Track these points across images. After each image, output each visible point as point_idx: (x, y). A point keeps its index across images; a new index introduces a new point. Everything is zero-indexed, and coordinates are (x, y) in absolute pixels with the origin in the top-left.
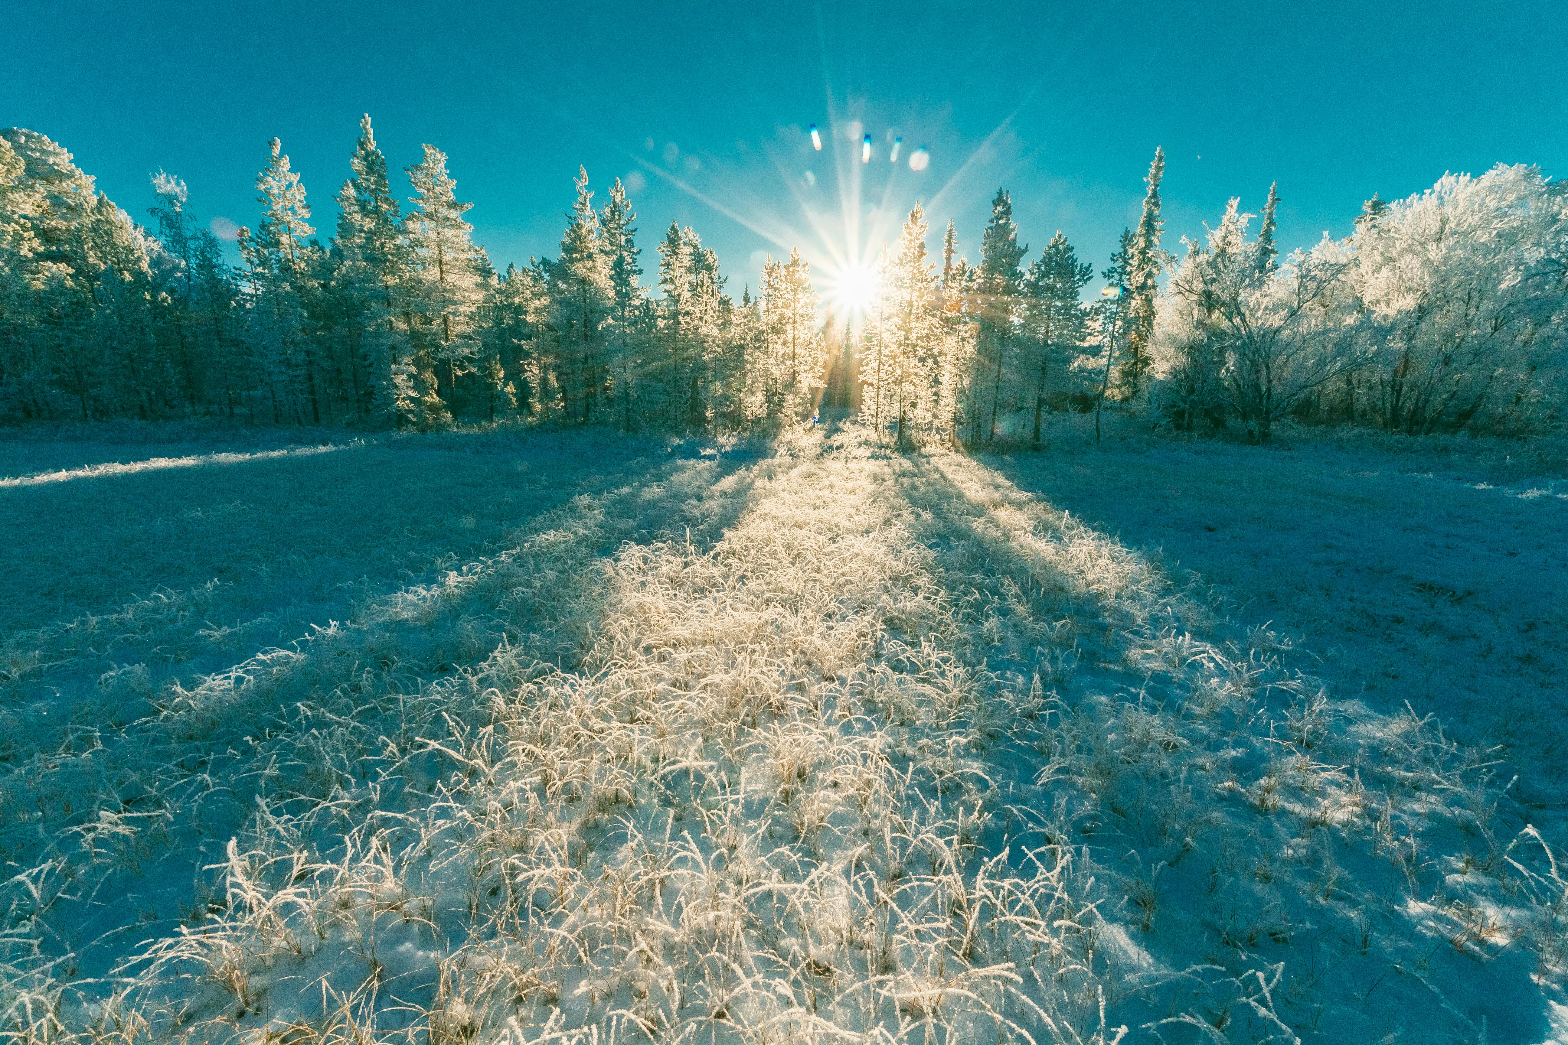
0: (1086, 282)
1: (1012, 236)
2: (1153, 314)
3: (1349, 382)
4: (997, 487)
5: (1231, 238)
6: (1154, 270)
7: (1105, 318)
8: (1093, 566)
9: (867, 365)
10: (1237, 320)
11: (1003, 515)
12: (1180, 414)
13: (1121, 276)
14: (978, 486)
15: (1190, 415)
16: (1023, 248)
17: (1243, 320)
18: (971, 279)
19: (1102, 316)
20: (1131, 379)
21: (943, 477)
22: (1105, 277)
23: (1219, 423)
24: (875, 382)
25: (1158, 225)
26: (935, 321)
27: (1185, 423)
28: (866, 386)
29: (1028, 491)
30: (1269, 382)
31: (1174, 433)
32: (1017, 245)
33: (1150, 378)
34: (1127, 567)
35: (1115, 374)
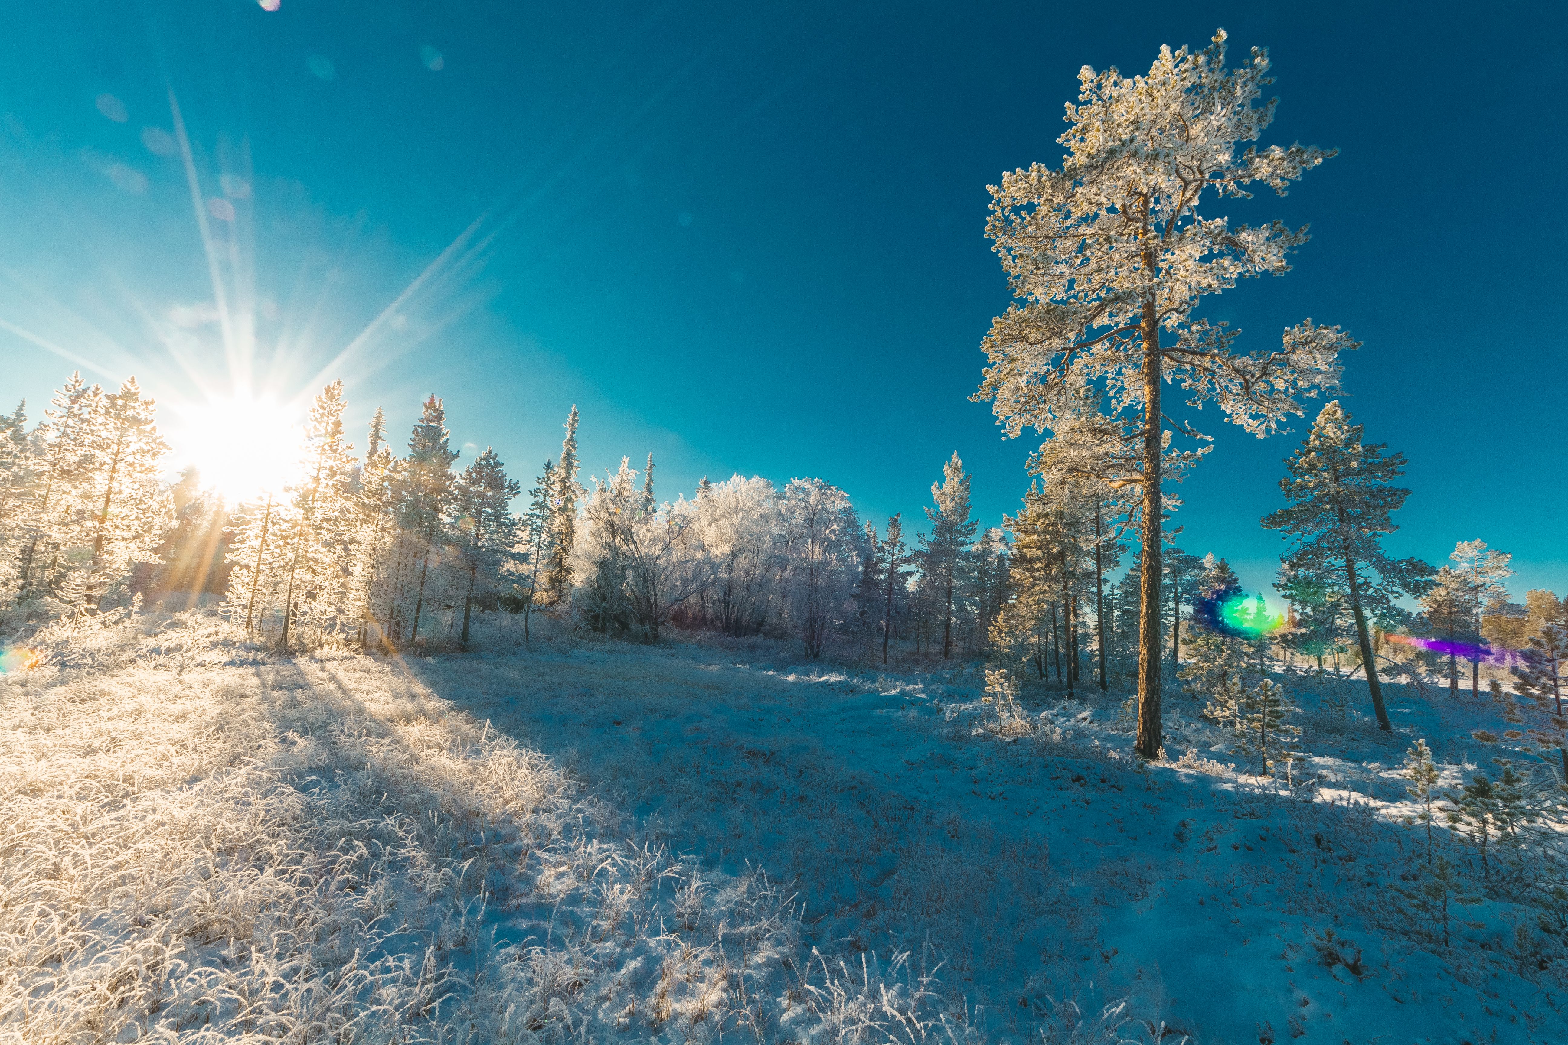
0: (514, 495)
1: (442, 440)
2: (573, 531)
3: (702, 598)
4: (413, 696)
5: (624, 485)
6: (573, 497)
7: (532, 530)
8: (512, 780)
9: (243, 542)
10: (632, 546)
11: (415, 731)
12: (596, 617)
13: (545, 496)
14: (388, 696)
15: (604, 619)
16: (455, 452)
17: (636, 547)
18: (395, 469)
19: (529, 528)
20: (557, 584)
21: (340, 687)
22: (532, 494)
23: (625, 626)
24: (253, 564)
25: (575, 463)
26: (350, 505)
27: (600, 626)
28: (236, 568)
29: (448, 699)
30: (656, 595)
31: (592, 634)
32: (449, 448)
33: (571, 585)
34: (545, 775)
35: (543, 579)
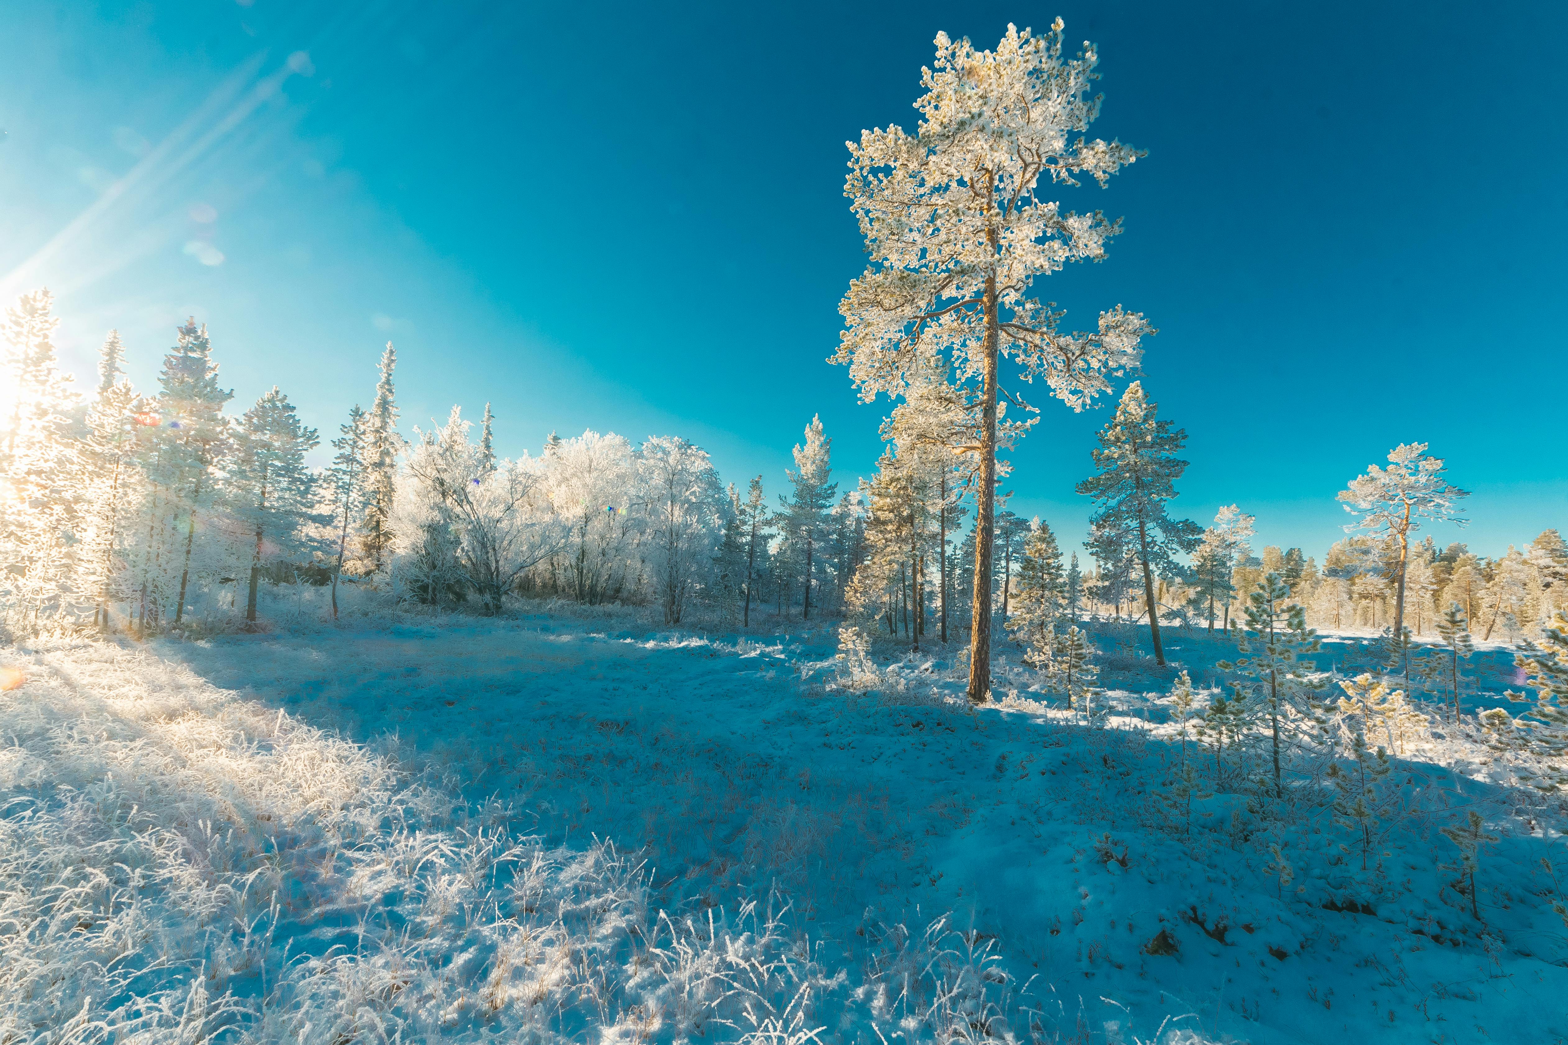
0: (311, 446)
1: (209, 376)
2: (393, 490)
3: (552, 564)
4: (178, 688)
5: (455, 438)
6: (392, 450)
7: (338, 487)
8: (315, 775)
10: (467, 508)
11: (180, 729)
12: (424, 588)
13: (353, 448)
14: (142, 690)
15: (434, 589)
16: (227, 391)
17: (472, 509)
18: (139, 409)
19: (333, 485)
20: (374, 552)
21: (68, 683)
22: (335, 445)
23: (460, 596)
25: (393, 410)
26: (72, 453)
27: (429, 597)
29: (229, 688)
30: (497, 562)
31: (420, 607)
32: (219, 386)
33: (392, 552)
34: (357, 767)
35: (355, 544)
